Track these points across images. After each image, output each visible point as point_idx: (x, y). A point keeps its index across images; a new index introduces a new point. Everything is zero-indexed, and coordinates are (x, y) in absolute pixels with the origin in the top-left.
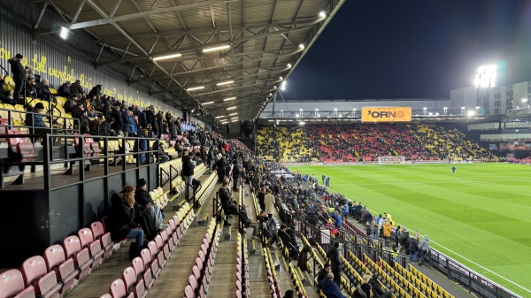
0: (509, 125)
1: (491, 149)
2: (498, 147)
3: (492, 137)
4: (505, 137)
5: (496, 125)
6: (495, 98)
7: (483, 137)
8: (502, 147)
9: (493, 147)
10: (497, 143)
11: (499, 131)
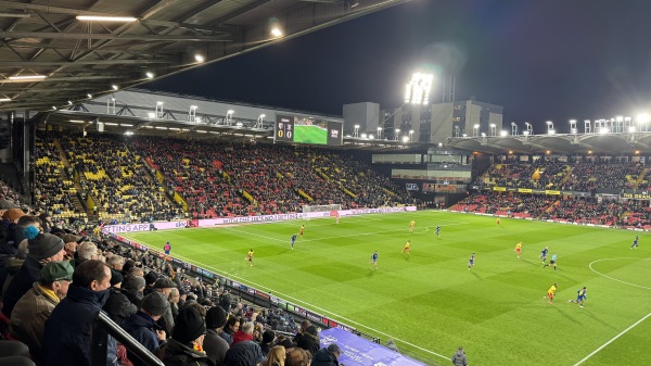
0: (435, 159)
1: (408, 189)
2: (421, 188)
3: (411, 174)
4: (430, 174)
5: (417, 158)
6: (422, 118)
7: (395, 172)
8: (426, 187)
9: (412, 187)
10: (419, 182)
11: (422, 166)
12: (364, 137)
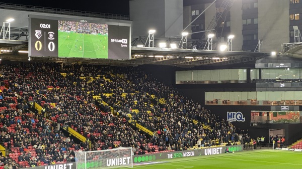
0: (267, 75)
1: (230, 120)
3: (234, 97)
4: (260, 97)
5: (241, 75)
6: (244, 17)
7: (210, 97)
8: (255, 117)
9: (236, 117)
10: (245, 109)
11: (249, 86)
12: (162, 46)
